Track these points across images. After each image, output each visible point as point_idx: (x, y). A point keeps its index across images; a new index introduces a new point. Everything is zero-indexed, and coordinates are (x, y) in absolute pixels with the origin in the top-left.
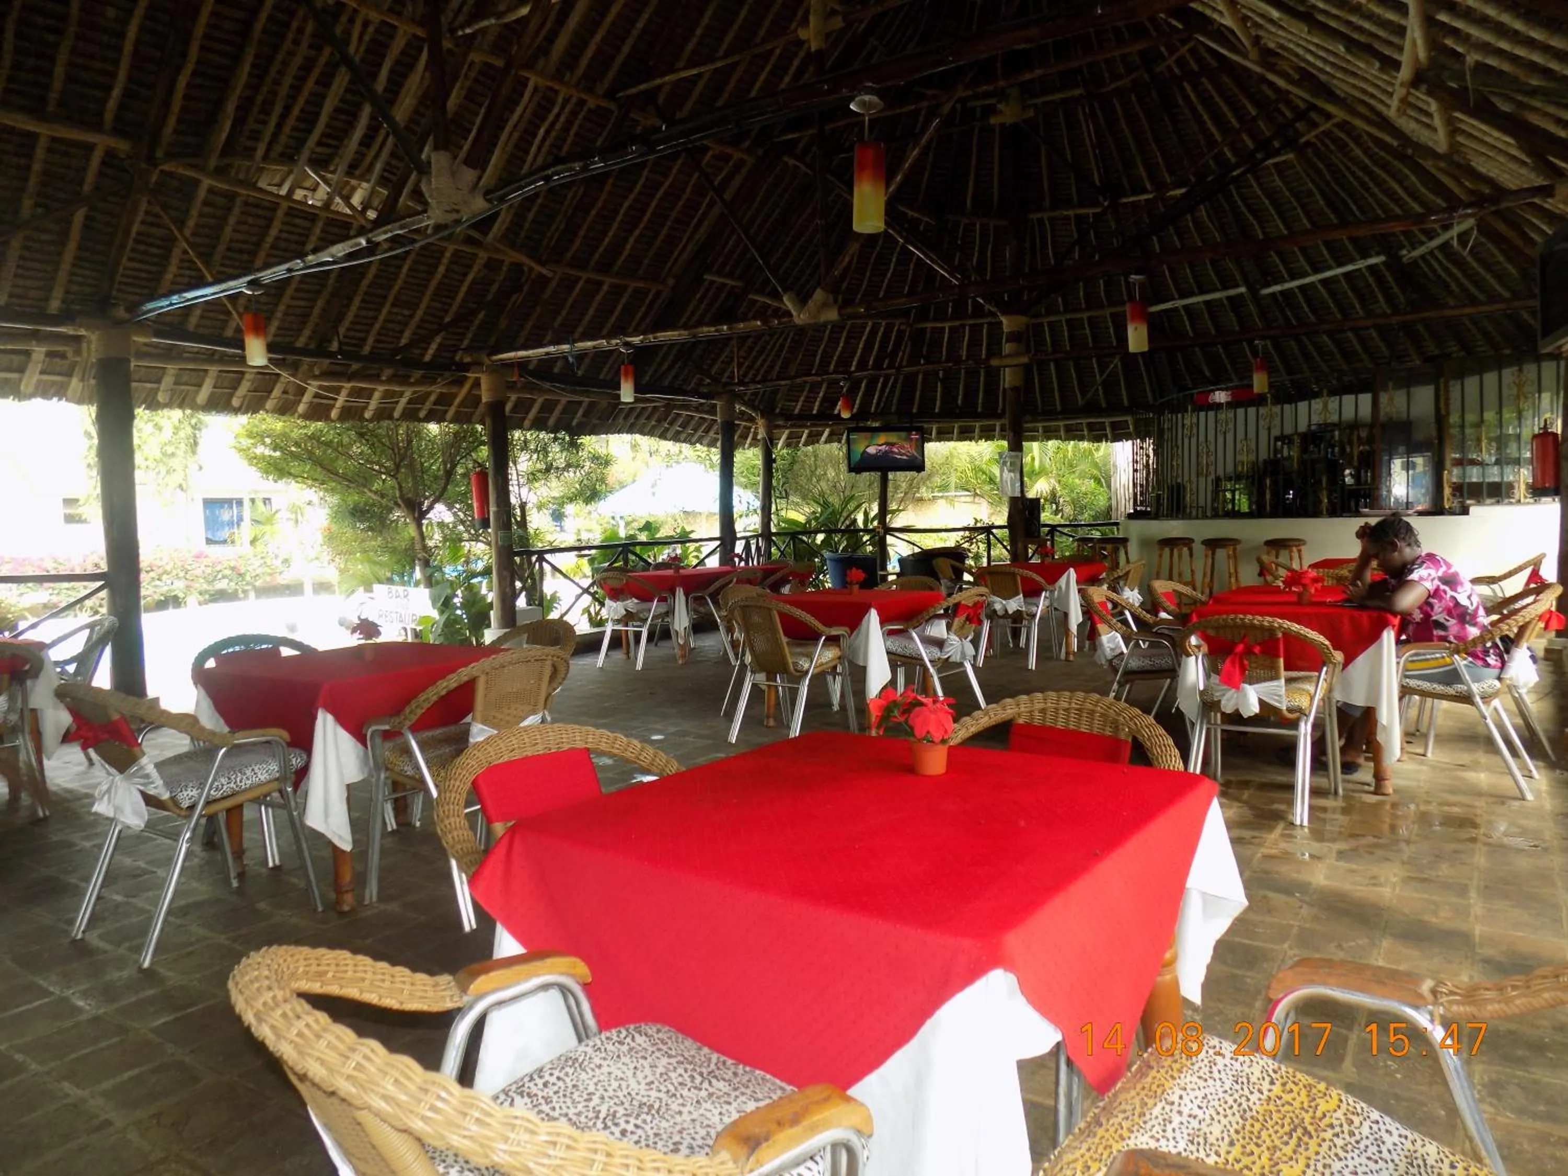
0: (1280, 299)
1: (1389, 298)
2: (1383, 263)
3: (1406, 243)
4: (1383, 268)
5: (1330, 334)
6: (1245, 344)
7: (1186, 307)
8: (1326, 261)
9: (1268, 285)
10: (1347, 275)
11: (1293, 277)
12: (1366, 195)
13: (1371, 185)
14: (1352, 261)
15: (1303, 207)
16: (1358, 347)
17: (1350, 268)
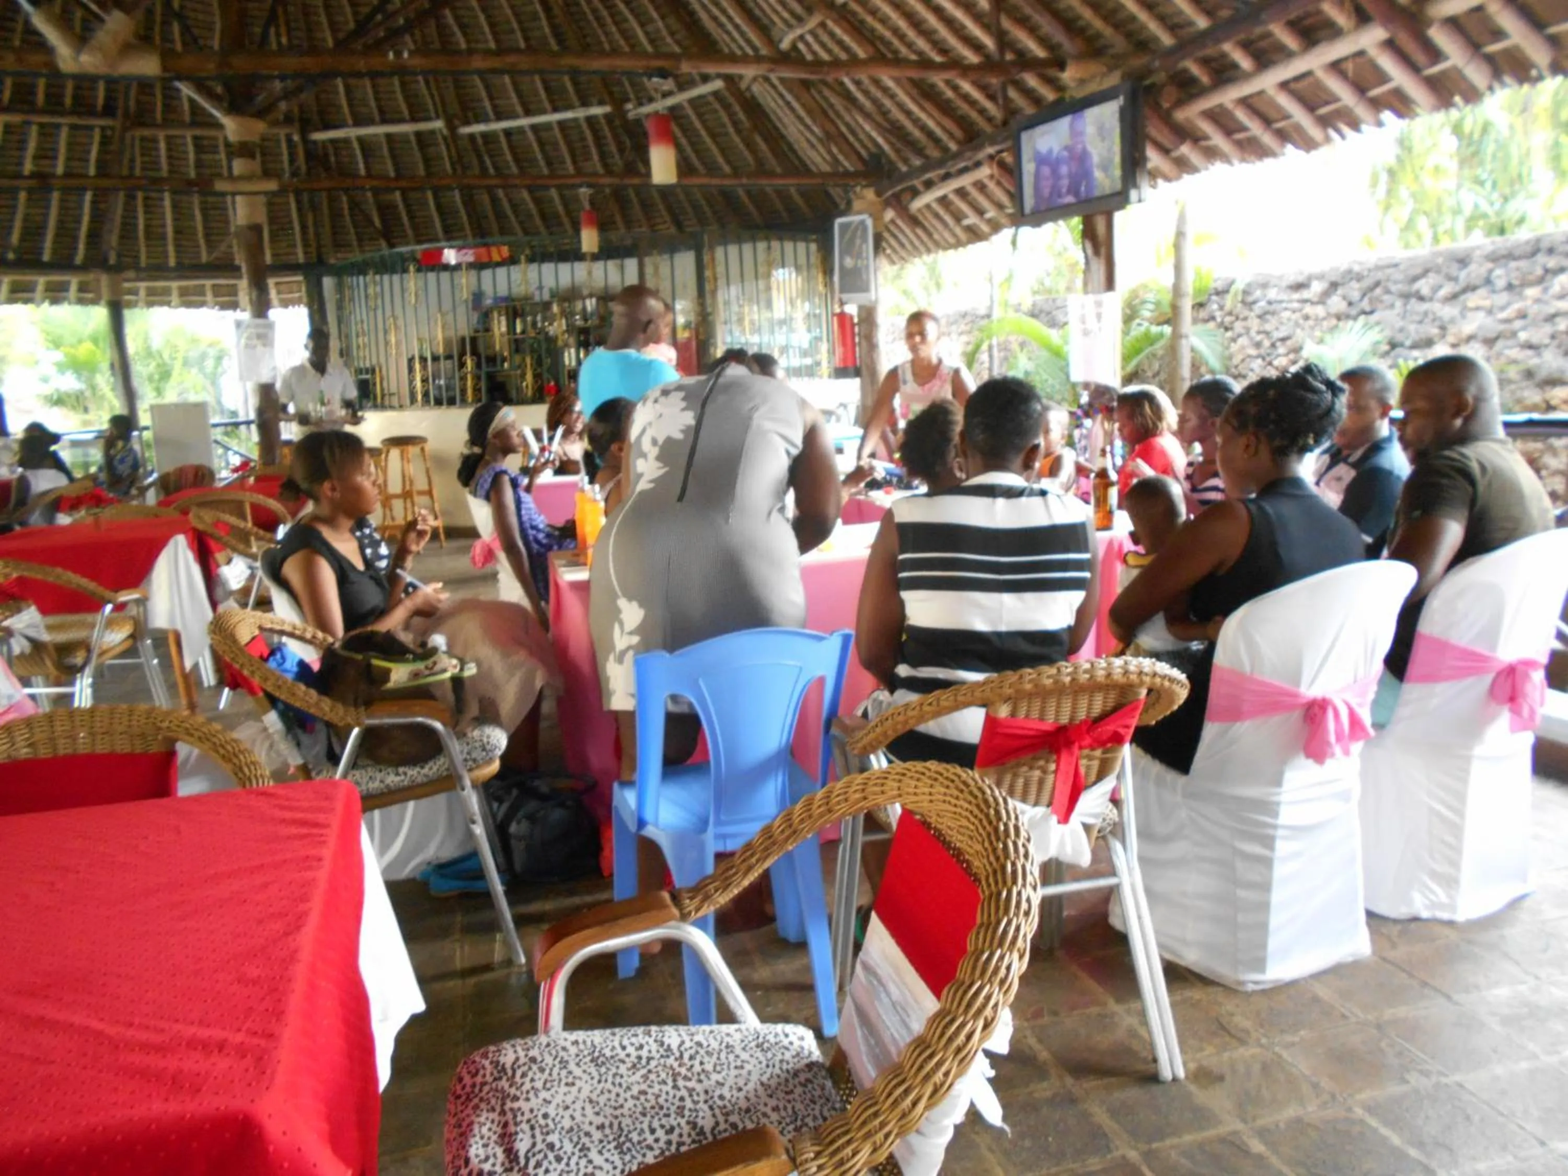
0: (480, 141)
1: (603, 156)
2: (606, 116)
3: (632, 96)
4: (603, 121)
5: (530, 189)
6: (429, 195)
7: (360, 139)
8: (540, 101)
9: (467, 123)
10: (561, 123)
11: (499, 117)
12: (600, 31)
13: (609, 20)
14: (569, 107)
15: (523, 30)
16: (560, 209)
17: (568, 115)
